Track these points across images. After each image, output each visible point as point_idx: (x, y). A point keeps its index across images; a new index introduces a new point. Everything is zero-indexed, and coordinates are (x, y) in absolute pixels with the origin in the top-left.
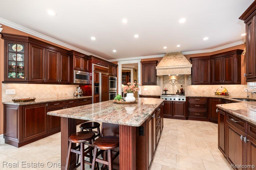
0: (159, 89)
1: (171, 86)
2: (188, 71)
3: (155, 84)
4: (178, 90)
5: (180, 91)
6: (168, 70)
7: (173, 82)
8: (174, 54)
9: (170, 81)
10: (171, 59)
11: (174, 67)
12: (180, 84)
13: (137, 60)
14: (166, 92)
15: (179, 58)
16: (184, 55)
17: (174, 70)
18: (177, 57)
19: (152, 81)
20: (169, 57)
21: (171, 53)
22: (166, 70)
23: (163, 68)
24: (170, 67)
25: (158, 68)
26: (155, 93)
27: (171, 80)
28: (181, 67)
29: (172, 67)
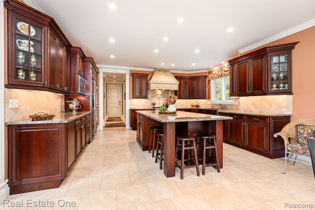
0: (149, 103)
1: (157, 100)
2: (176, 88)
3: (146, 97)
4: (164, 104)
5: (165, 105)
6: (161, 85)
7: (159, 97)
8: (164, 71)
9: (157, 96)
10: (161, 74)
11: (166, 83)
12: (165, 98)
13: (125, 71)
14: (154, 105)
15: (168, 75)
16: (171, 73)
17: (166, 85)
18: (167, 73)
19: (144, 94)
20: (160, 73)
21: (161, 69)
22: (159, 85)
23: (157, 82)
24: (163, 82)
25: (152, 82)
26: (144, 107)
27: (158, 94)
28: (172, 83)
29: (165, 83)
